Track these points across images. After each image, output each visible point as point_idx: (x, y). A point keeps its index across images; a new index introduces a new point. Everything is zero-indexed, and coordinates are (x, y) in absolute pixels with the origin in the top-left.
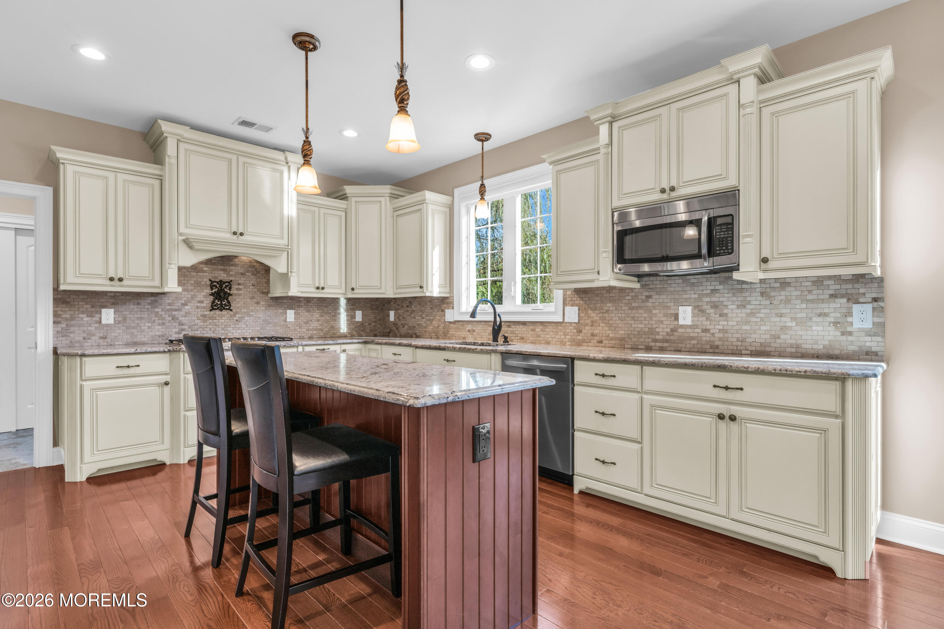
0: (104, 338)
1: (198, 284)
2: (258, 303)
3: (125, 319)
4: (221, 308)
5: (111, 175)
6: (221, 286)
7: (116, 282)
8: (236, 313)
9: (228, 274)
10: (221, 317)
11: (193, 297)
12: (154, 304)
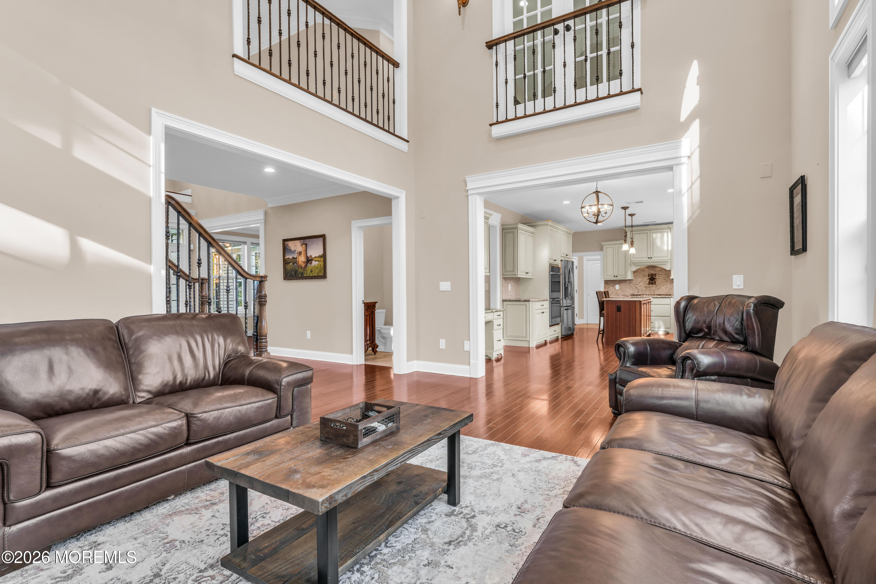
0: (616, 293)
1: (644, 276)
2: (667, 281)
3: (622, 288)
4: (652, 284)
5: (614, 246)
6: (652, 276)
7: (616, 277)
8: (658, 285)
9: (655, 271)
10: (652, 287)
11: (642, 280)
12: (630, 283)
